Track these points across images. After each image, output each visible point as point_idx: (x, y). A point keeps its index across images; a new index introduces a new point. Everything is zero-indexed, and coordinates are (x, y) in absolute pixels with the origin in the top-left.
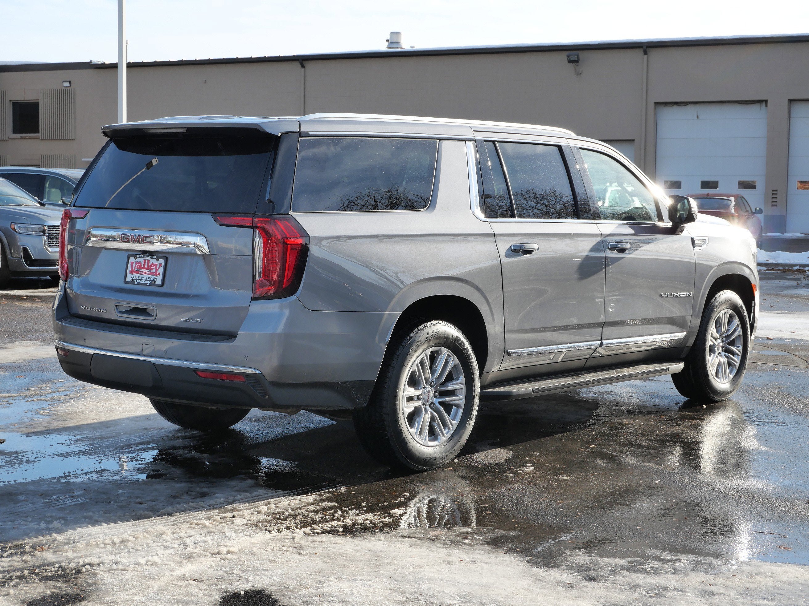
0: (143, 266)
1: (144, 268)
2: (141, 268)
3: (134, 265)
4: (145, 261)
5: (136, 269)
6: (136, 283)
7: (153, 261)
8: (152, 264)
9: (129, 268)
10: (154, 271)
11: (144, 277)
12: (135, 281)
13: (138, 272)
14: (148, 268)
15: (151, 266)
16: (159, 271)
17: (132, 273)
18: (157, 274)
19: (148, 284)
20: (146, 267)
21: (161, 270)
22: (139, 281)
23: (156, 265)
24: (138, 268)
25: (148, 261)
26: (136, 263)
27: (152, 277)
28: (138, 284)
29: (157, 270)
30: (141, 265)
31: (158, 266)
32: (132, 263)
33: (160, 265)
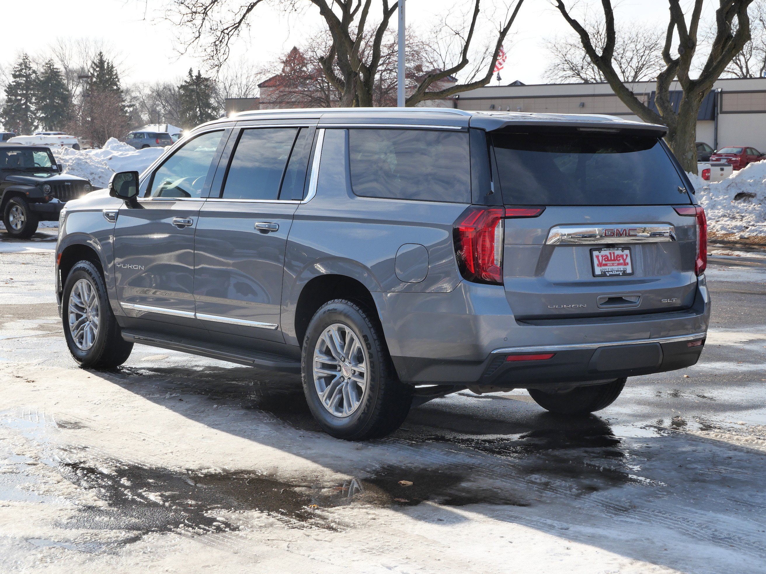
0: (610, 258)
1: (611, 260)
2: (608, 260)
3: (600, 258)
4: (610, 253)
5: (604, 262)
6: (608, 275)
7: (618, 252)
8: (618, 255)
9: (596, 262)
10: (622, 261)
11: (614, 268)
12: (607, 273)
13: (606, 265)
14: (614, 260)
15: (617, 258)
16: (627, 261)
17: (601, 266)
18: (626, 264)
19: (621, 274)
20: (613, 259)
21: (628, 260)
22: (611, 273)
23: (622, 256)
24: (605, 261)
25: (614, 253)
26: (602, 256)
27: (622, 268)
28: (611, 275)
29: (624, 260)
30: (608, 258)
31: (625, 257)
32: (597, 257)
33: (627, 256)
